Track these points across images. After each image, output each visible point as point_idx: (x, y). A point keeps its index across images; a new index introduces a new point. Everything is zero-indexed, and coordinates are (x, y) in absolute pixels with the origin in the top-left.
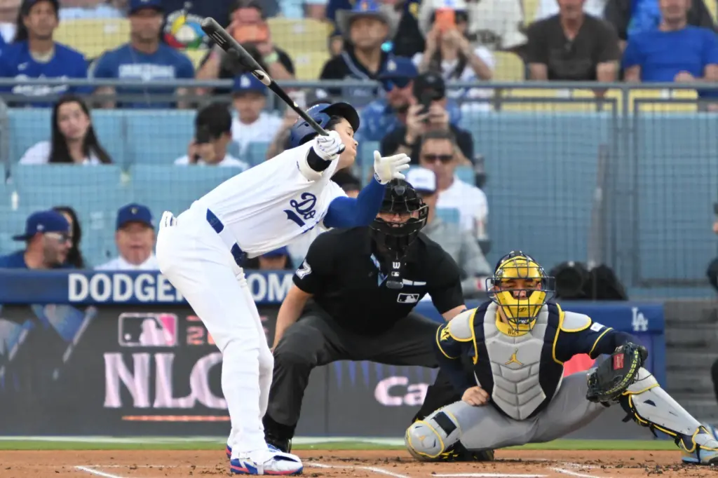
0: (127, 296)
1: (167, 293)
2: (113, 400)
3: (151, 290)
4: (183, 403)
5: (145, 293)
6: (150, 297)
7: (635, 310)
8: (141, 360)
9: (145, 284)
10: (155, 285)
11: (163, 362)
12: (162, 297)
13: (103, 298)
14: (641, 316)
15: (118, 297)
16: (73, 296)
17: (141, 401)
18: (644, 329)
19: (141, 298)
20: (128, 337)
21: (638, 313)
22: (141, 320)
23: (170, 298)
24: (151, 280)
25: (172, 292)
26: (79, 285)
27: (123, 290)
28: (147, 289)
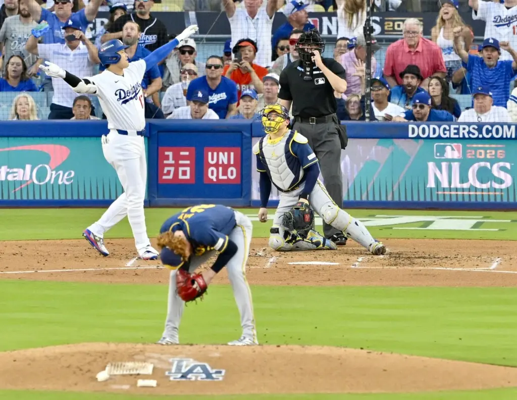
0: (436, 135)
1: (455, 134)
2: (431, 184)
3: (447, 133)
4: (465, 186)
5: (445, 134)
6: (448, 135)
8: (444, 165)
9: (445, 129)
10: (449, 130)
11: (456, 166)
12: (453, 136)
13: (425, 135)
15: (432, 135)
16: (411, 135)
17: (445, 184)
19: (443, 136)
20: (438, 154)
22: (445, 146)
23: (457, 136)
24: (448, 128)
25: (458, 133)
26: (413, 129)
27: (434, 132)
28: (446, 132)
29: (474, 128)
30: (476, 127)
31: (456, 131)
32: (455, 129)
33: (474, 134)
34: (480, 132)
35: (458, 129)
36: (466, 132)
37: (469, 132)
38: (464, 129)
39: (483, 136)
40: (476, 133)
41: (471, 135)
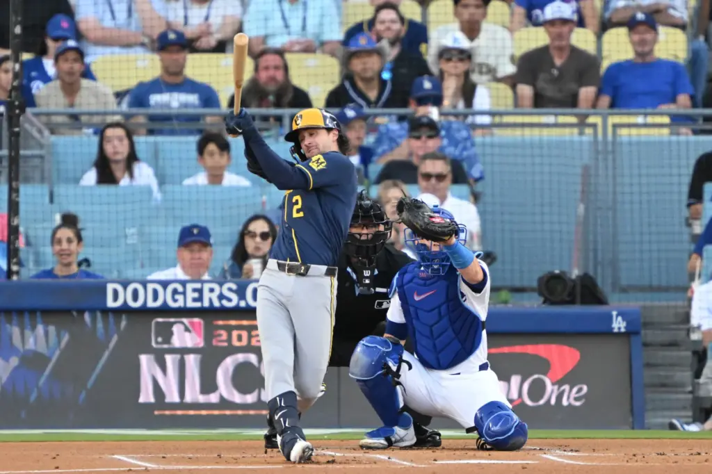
0: (159, 303)
1: (195, 300)
2: (147, 396)
3: (180, 297)
4: (213, 398)
5: (175, 301)
6: (180, 304)
7: (614, 313)
8: (170, 359)
9: (175, 292)
10: (184, 293)
11: (192, 361)
12: (190, 304)
13: (138, 304)
14: (620, 318)
15: (151, 304)
16: (110, 303)
17: (173, 396)
18: (623, 330)
19: (172, 304)
20: (160, 339)
21: (617, 316)
22: (172, 324)
23: (198, 305)
24: (180, 289)
25: (200, 299)
26: (116, 293)
27: (156, 298)
28: (177, 297)
29: (230, 290)
30: (234, 287)
31: (196, 295)
32: (195, 290)
33: (230, 300)
34: (242, 296)
35: (200, 291)
36: (214, 296)
37: (221, 297)
38: (212, 290)
39: (247, 304)
40: (234, 297)
41: (225, 303)
